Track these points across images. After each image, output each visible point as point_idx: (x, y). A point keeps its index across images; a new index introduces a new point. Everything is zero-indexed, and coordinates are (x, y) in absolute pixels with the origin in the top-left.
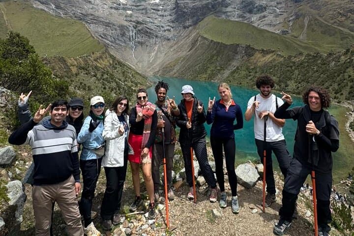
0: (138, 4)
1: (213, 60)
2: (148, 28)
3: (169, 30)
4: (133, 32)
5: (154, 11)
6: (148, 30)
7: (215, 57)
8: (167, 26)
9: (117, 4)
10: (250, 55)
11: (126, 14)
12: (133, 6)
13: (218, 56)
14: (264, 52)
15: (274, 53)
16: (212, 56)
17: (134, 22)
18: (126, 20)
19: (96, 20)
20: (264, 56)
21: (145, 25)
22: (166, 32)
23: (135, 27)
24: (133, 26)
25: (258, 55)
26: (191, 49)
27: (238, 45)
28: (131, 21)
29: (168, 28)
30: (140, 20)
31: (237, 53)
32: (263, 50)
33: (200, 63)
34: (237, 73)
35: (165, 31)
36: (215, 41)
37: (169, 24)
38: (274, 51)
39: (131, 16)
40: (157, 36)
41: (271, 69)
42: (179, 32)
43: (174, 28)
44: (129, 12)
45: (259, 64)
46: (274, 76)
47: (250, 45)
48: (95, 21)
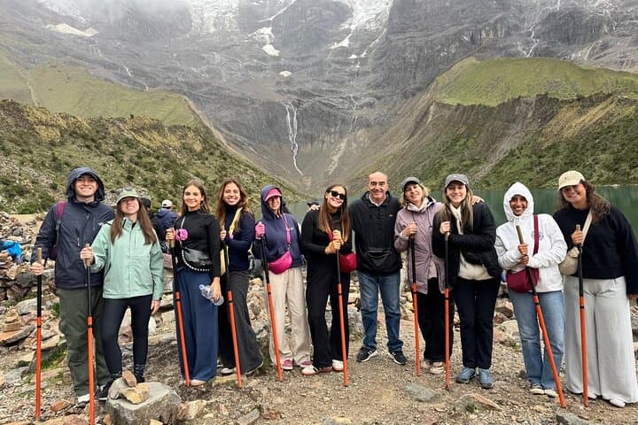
0: (304, 55)
1: (457, 147)
2: (325, 104)
3: (370, 105)
4: (292, 116)
5: (338, 66)
6: (325, 109)
7: (462, 141)
8: (365, 96)
9: (259, 60)
10: (546, 118)
11: (277, 79)
12: (293, 59)
13: (468, 137)
14: (584, 103)
15: (609, 100)
16: (456, 140)
17: (295, 93)
18: (279, 92)
19: (215, 94)
20: (581, 113)
21: (317, 98)
22: (365, 108)
23: (298, 104)
24: (294, 103)
25: (565, 114)
26: (412, 135)
27: (517, 101)
28: (289, 92)
29: (367, 100)
30: (308, 87)
31: (514, 121)
32: (580, 99)
33: (425, 160)
34: (509, 163)
35: (362, 107)
36: (465, 105)
37: (371, 91)
38: (610, 95)
39: (288, 81)
40: (343, 121)
41: (596, 139)
42: (394, 106)
43: (382, 100)
44: (286, 74)
45: (567, 134)
46: (604, 150)
47: (547, 94)
48: (213, 97)
